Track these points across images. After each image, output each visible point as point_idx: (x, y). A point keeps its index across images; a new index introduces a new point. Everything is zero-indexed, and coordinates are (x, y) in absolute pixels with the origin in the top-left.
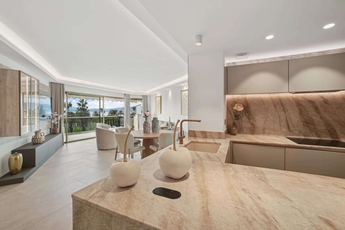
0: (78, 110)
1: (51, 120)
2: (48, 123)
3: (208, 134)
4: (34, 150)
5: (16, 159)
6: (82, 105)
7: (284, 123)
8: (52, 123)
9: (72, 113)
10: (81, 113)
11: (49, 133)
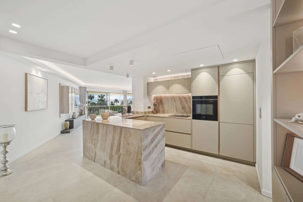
0: (98, 101)
1: (80, 107)
2: (79, 109)
3: (138, 113)
4: (73, 120)
5: (67, 123)
6: (101, 97)
7: (175, 108)
8: (80, 109)
9: (94, 103)
10: (101, 103)
11: (79, 115)
